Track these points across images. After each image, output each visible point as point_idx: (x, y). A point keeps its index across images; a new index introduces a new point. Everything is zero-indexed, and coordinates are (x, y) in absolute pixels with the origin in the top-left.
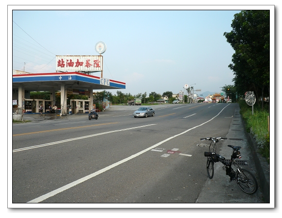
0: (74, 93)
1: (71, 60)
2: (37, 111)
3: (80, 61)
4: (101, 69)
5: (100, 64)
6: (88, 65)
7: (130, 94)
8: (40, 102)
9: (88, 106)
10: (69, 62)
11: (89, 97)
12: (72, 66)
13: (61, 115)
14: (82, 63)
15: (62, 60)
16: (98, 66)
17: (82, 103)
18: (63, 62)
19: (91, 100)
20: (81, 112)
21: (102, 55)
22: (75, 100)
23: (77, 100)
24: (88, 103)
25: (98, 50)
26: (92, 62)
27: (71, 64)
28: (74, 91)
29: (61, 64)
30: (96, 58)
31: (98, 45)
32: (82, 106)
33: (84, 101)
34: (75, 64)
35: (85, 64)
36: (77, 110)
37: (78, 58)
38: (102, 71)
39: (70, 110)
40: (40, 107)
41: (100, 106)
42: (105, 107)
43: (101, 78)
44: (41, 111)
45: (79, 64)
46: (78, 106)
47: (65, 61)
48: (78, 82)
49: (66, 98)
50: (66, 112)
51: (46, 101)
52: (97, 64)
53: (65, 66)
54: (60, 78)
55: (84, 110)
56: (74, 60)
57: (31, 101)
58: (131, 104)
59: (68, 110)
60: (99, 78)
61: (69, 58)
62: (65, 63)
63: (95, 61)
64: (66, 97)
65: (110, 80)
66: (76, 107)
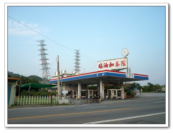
0: (109, 85)
1: (106, 63)
2: (89, 98)
3: (112, 63)
4: (127, 67)
5: (126, 63)
6: (117, 65)
7: (158, 84)
8: (90, 91)
9: (120, 94)
10: (105, 64)
11: (121, 87)
12: (107, 67)
13: (100, 100)
14: (113, 64)
15: (101, 64)
16: (124, 65)
17: (115, 91)
18: (102, 65)
19: (122, 89)
20: (114, 98)
21: (126, 57)
22: (110, 90)
23: (111, 90)
24: (120, 91)
25: (124, 54)
26: (120, 63)
27: (106, 66)
28: (109, 83)
29: (100, 66)
30: (122, 60)
31: (123, 51)
32: (115, 94)
33: (116, 90)
34: (109, 66)
35: (115, 65)
36: (112, 96)
37: (111, 61)
38: (127, 68)
39: (107, 97)
40: (90, 95)
41: (132, 93)
42: (136, 95)
43: (126, 73)
44: (91, 97)
45: (111, 65)
46: (113, 94)
47: (103, 64)
48: (110, 77)
49: (104, 89)
50: (104, 98)
51: (94, 90)
52: (123, 63)
53: (103, 67)
54: (97, 75)
55: (117, 97)
56: (108, 63)
57: (85, 91)
58: (159, 92)
59: (105, 97)
60: (125, 73)
61: (105, 62)
62: (103, 66)
63: (122, 62)
64: (103, 87)
65: (134, 74)
66: (111, 95)
